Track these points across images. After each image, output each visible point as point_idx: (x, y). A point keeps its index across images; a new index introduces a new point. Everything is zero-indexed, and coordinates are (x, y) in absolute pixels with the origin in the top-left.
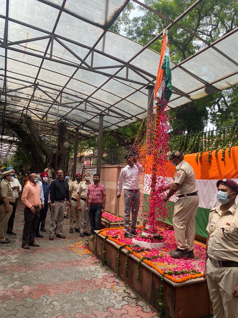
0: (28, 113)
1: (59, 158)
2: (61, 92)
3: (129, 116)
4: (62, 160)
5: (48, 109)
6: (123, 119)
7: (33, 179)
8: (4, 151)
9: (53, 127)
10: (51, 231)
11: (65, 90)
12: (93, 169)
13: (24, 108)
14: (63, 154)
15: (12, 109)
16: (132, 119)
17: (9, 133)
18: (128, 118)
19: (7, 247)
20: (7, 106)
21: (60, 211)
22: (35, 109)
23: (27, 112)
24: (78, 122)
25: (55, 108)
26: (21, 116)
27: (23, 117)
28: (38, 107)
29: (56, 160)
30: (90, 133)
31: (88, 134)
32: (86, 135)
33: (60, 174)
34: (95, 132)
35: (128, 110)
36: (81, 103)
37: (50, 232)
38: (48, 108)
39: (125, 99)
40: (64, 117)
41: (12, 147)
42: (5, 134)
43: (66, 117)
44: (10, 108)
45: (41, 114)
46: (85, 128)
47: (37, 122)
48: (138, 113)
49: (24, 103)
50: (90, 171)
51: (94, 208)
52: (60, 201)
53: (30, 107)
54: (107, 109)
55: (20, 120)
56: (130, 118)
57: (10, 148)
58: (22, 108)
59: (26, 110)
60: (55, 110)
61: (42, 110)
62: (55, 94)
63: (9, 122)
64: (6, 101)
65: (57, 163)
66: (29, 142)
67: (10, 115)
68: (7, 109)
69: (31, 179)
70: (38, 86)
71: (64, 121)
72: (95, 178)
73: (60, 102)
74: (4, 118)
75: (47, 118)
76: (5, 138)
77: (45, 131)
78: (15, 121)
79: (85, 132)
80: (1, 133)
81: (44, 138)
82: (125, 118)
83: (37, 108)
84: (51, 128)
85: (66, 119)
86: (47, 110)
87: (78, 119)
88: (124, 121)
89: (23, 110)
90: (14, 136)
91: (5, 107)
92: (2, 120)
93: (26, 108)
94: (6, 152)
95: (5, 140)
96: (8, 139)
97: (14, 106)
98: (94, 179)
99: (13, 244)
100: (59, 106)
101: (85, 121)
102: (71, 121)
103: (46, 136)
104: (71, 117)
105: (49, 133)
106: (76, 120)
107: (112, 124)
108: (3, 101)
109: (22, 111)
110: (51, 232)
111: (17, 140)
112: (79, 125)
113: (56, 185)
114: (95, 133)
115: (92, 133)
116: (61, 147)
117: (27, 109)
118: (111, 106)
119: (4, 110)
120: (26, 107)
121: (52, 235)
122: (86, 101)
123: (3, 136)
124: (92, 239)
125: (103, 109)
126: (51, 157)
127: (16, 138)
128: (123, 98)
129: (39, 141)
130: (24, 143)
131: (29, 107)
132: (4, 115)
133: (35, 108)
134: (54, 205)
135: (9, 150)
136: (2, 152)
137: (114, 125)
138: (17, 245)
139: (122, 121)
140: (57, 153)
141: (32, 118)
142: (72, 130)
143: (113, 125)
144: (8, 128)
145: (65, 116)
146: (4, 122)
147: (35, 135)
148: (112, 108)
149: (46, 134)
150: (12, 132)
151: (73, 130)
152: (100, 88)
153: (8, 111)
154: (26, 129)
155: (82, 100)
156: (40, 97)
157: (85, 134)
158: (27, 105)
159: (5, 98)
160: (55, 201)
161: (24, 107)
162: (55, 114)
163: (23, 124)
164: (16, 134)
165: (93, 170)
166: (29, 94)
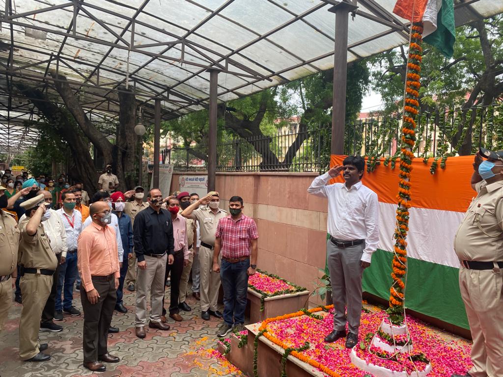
0: (60, 69)
1: (124, 154)
2: (133, 21)
3: (266, 73)
4: (130, 157)
5: (101, 60)
6: (251, 80)
7: (101, 217)
8: (15, 140)
9: (107, 96)
10: (139, 318)
11: (141, 17)
12: (196, 177)
13: (51, 58)
14: (131, 147)
15: (24, 59)
16: (271, 81)
17: (22, 106)
18: (263, 78)
19: (48, 370)
20: (15, 53)
21: (155, 276)
22: (73, 58)
23: (58, 65)
24: (158, 85)
25: (115, 58)
26: (44, 72)
27: (49, 75)
28: (80, 55)
29: (119, 157)
30: (178, 108)
31: (175, 108)
32: (170, 111)
33: (154, 199)
34: (190, 104)
35: (266, 61)
36: (171, 45)
37: (137, 319)
38: (100, 58)
39: (267, 37)
40: (133, 76)
41: (30, 132)
42: (14, 108)
43: (136, 75)
44: (21, 56)
45: (87, 70)
46: (172, 97)
47: (79, 84)
48: (285, 68)
49: (52, 46)
50: (190, 180)
51: (234, 267)
52: (156, 256)
53: (63, 54)
54: (223, 58)
55: (43, 81)
56: (268, 78)
57: (24, 133)
58: (48, 57)
59: (55, 62)
60: (114, 61)
61: (87, 60)
62: (119, 25)
63: (20, 86)
64: (12, 41)
65: (120, 163)
66: (64, 124)
67: (23, 71)
68: (15, 58)
69: (95, 216)
70: (82, 6)
71: (132, 83)
72: (232, 205)
73: (130, 43)
74: (9, 77)
75: (98, 79)
76: (14, 116)
77: (92, 103)
78: (32, 84)
79: (171, 104)
80: (7, 107)
81: (90, 115)
82: (257, 78)
83: (78, 58)
84: (104, 97)
85: (135, 80)
86: (99, 62)
87: (160, 79)
88: (252, 83)
89: (49, 62)
90: (32, 113)
91: (11, 54)
92: (6, 81)
93: (55, 56)
94: (17, 140)
95: (14, 120)
96: (21, 117)
97: (29, 52)
98: (231, 207)
99: (60, 358)
100: (129, 51)
101: (174, 84)
102: (145, 84)
103: (93, 113)
104: (147, 77)
105: (98, 108)
106: (156, 81)
107: (225, 90)
108: (6, 42)
109: (46, 64)
110: (139, 321)
111: (39, 120)
112: (160, 90)
113: (146, 221)
114: (190, 107)
115: (184, 107)
116: (127, 133)
117: (58, 58)
118: (233, 52)
119: (10, 60)
120: (56, 54)
121: (143, 325)
122: (183, 40)
123: (10, 112)
124: (240, 344)
125: (216, 58)
126: (109, 152)
127: (35, 117)
128: (263, 34)
129: (84, 122)
130: (54, 126)
131: (61, 55)
132: (10, 72)
133: (75, 58)
134: (144, 265)
135: (23, 138)
136: (10, 141)
137: (232, 91)
138: (68, 361)
139: (249, 84)
140: (120, 144)
141: (68, 78)
142: (144, 101)
143: (228, 91)
144: (19, 97)
145: (134, 73)
146: (10, 84)
147: (75, 111)
148: (235, 57)
149: (95, 109)
150: (27, 104)
151: (147, 101)
152: (217, 13)
153: (17, 62)
154: (55, 99)
155: (176, 40)
156: (86, 34)
157: (170, 109)
158: (58, 50)
159: (10, 34)
160: (145, 256)
161: (52, 55)
162: (114, 70)
163: (50, 90)
164: (36, 109)
165: (196, 179)
166: (61, 26)
